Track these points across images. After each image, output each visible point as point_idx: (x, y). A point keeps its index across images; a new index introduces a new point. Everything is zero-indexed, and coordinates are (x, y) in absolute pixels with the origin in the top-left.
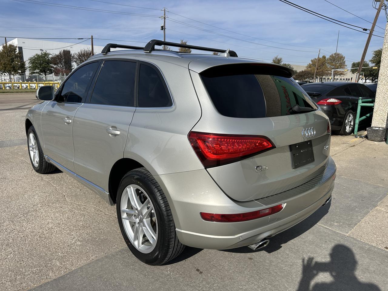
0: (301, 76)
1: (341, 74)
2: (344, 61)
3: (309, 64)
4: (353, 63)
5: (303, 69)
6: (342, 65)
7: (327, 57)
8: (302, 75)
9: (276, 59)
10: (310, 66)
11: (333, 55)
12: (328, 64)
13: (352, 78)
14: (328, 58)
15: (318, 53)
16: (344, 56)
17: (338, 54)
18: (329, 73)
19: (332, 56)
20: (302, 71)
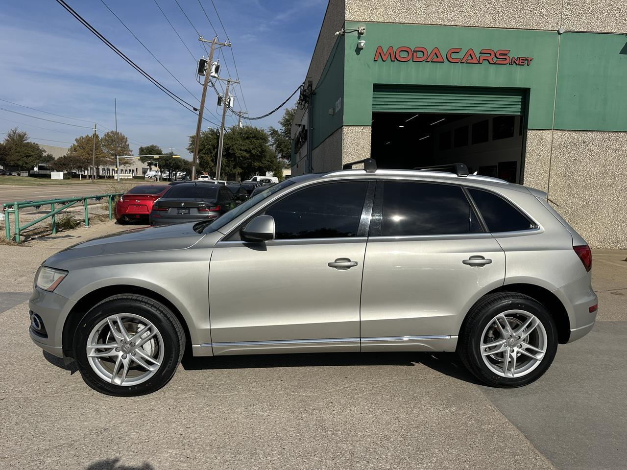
0: (64, 165)
1: (127, 163)
2: (127, 144)
3: (72, 145)
4: (140, 147)
5: (65, 153)
6: (125, 150)
7: (101, 136)
8: (65, 163)
9: (15, 133)
10: (74, 149)
11: (110, 134)
12: (103, 146)
13: (137, 169)
14: (102, 138)
15: (94, 129)
16: (126, 137)
17: (117, 134)
18: (107, 160)
19: (107, 135)
20: (64, 156)
